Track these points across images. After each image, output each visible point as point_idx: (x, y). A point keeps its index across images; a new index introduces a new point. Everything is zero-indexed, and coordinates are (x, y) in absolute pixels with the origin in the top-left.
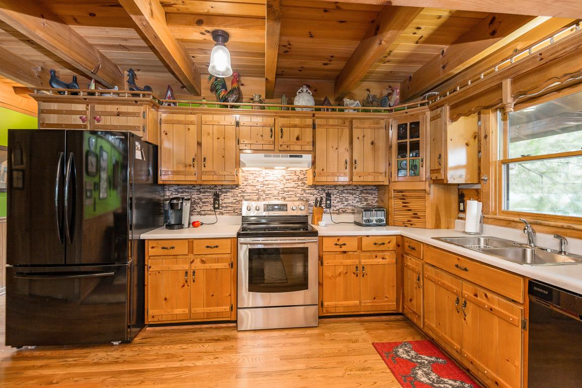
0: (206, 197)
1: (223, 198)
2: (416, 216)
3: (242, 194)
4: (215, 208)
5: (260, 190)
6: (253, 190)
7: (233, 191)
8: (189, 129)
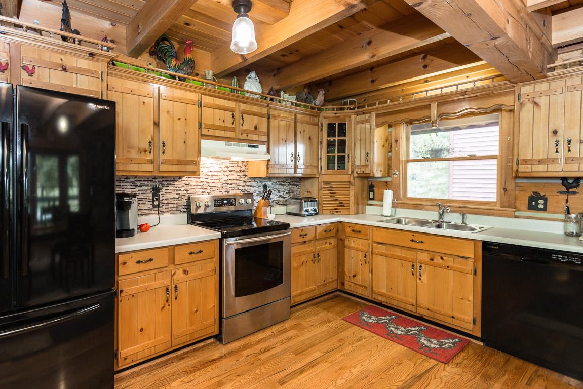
0: (143, 192)
1: (164, 193)
2: (341, 204)
3: (186, 188)
4: (154, 206)
5: (204, 183)
6: (197, 183)
7: (175, 183)
8: (144, 103)
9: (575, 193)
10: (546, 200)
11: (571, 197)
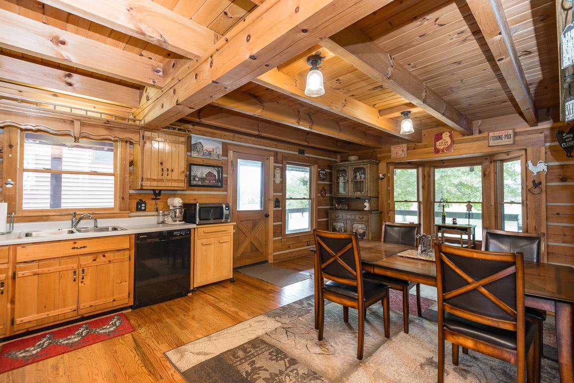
9: (159, 199)
10: (145, 204)
11: (157, 201)
